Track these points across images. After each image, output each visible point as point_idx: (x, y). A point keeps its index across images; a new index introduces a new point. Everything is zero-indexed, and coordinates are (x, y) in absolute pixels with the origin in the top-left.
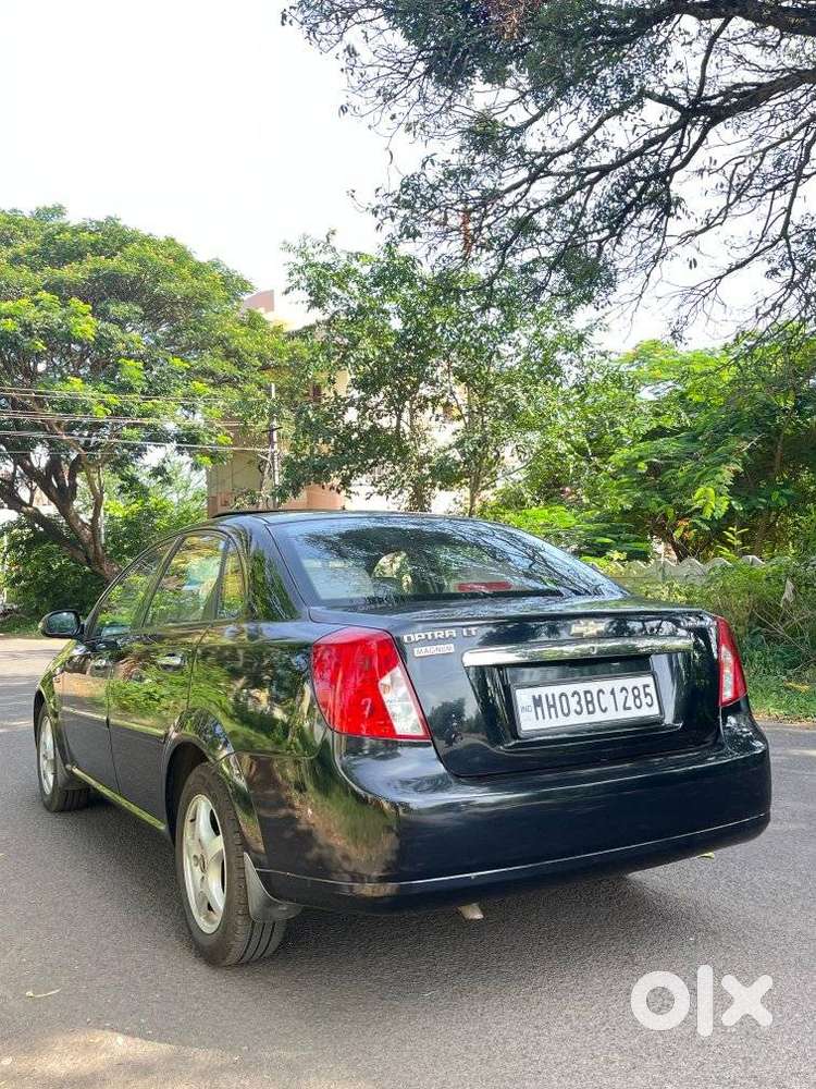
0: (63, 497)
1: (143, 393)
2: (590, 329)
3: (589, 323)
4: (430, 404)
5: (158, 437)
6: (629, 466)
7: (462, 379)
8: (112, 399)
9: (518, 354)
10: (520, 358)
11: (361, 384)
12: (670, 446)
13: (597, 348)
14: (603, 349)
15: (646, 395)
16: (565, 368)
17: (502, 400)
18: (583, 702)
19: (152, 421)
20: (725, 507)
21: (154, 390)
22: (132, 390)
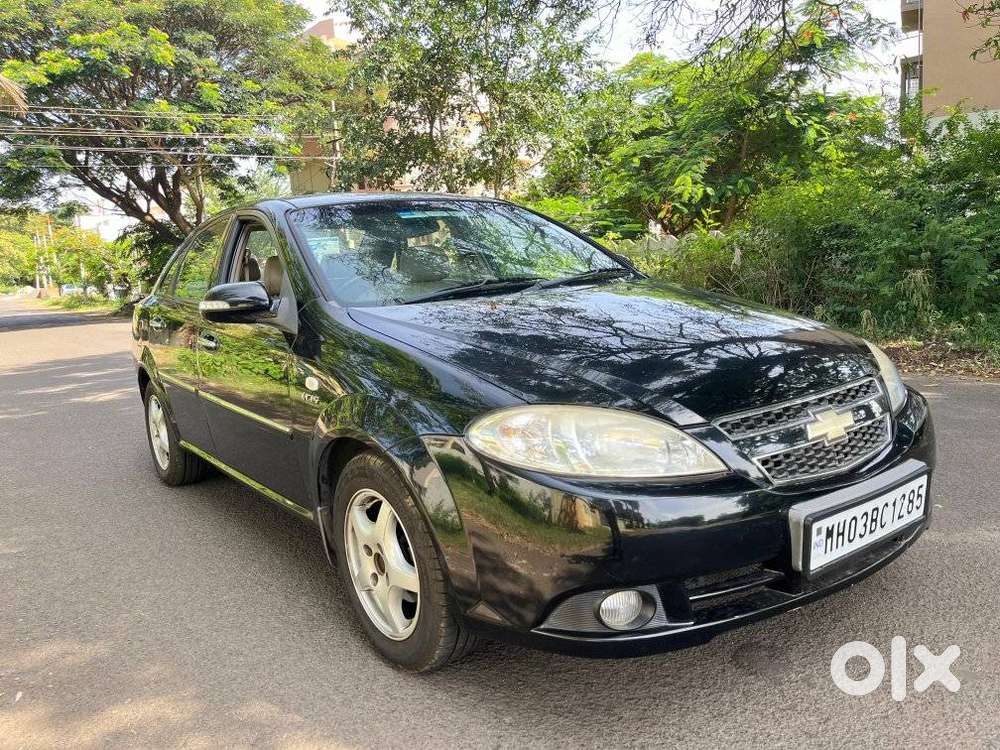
0: (171, 204)
1: (223, 112)
2: (587, 41)
3: (586, 36)
4: (456, 111)
5: (242, 150)
6: (626, 161)
7: (483, 89)
8: (196, 118)
9: (527, 66)
10: (531, 69)
11: (397, 95)
12: (658, 144)
13: (593, 58)
14: (598, 59)
15: (640, 100)
16: (568, 77)
17: (516, 106)
19: (233, 136)
20: (700, 193)
21: (233, 108)
22: (213, 110)
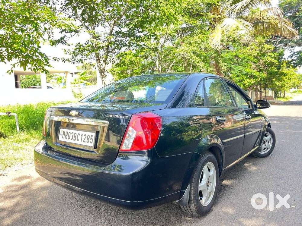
18: (73, 136)
